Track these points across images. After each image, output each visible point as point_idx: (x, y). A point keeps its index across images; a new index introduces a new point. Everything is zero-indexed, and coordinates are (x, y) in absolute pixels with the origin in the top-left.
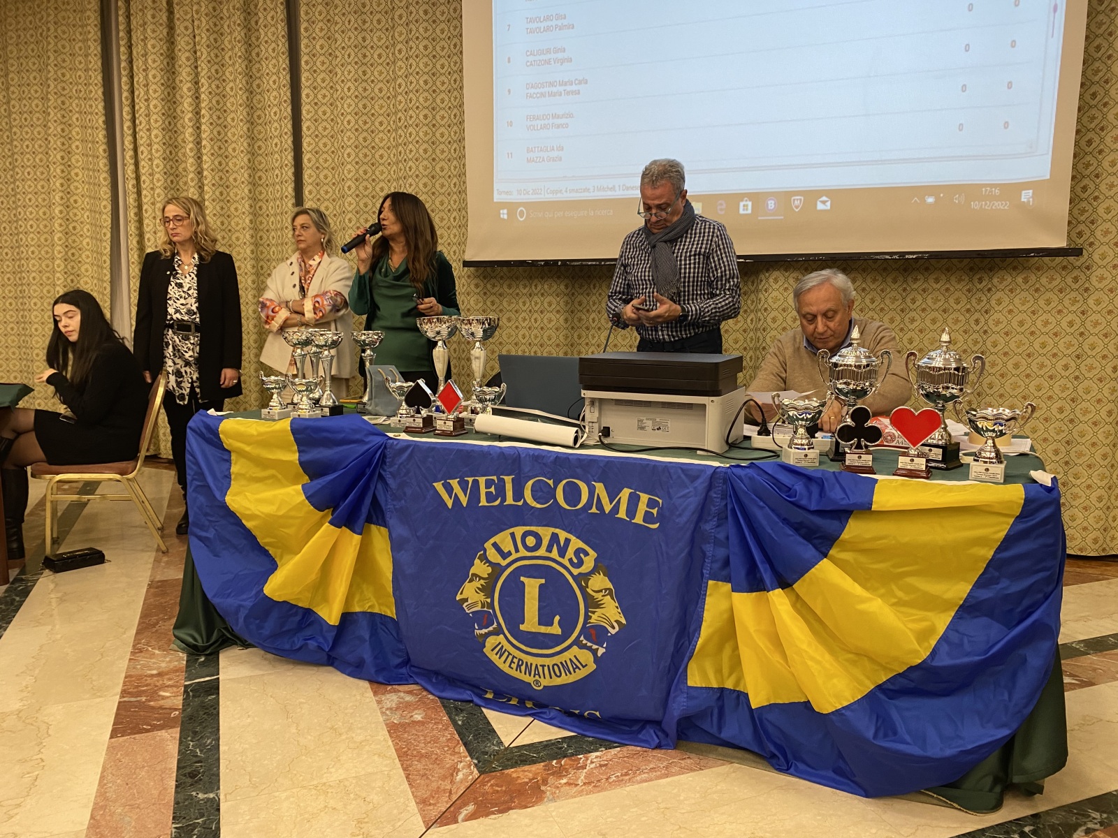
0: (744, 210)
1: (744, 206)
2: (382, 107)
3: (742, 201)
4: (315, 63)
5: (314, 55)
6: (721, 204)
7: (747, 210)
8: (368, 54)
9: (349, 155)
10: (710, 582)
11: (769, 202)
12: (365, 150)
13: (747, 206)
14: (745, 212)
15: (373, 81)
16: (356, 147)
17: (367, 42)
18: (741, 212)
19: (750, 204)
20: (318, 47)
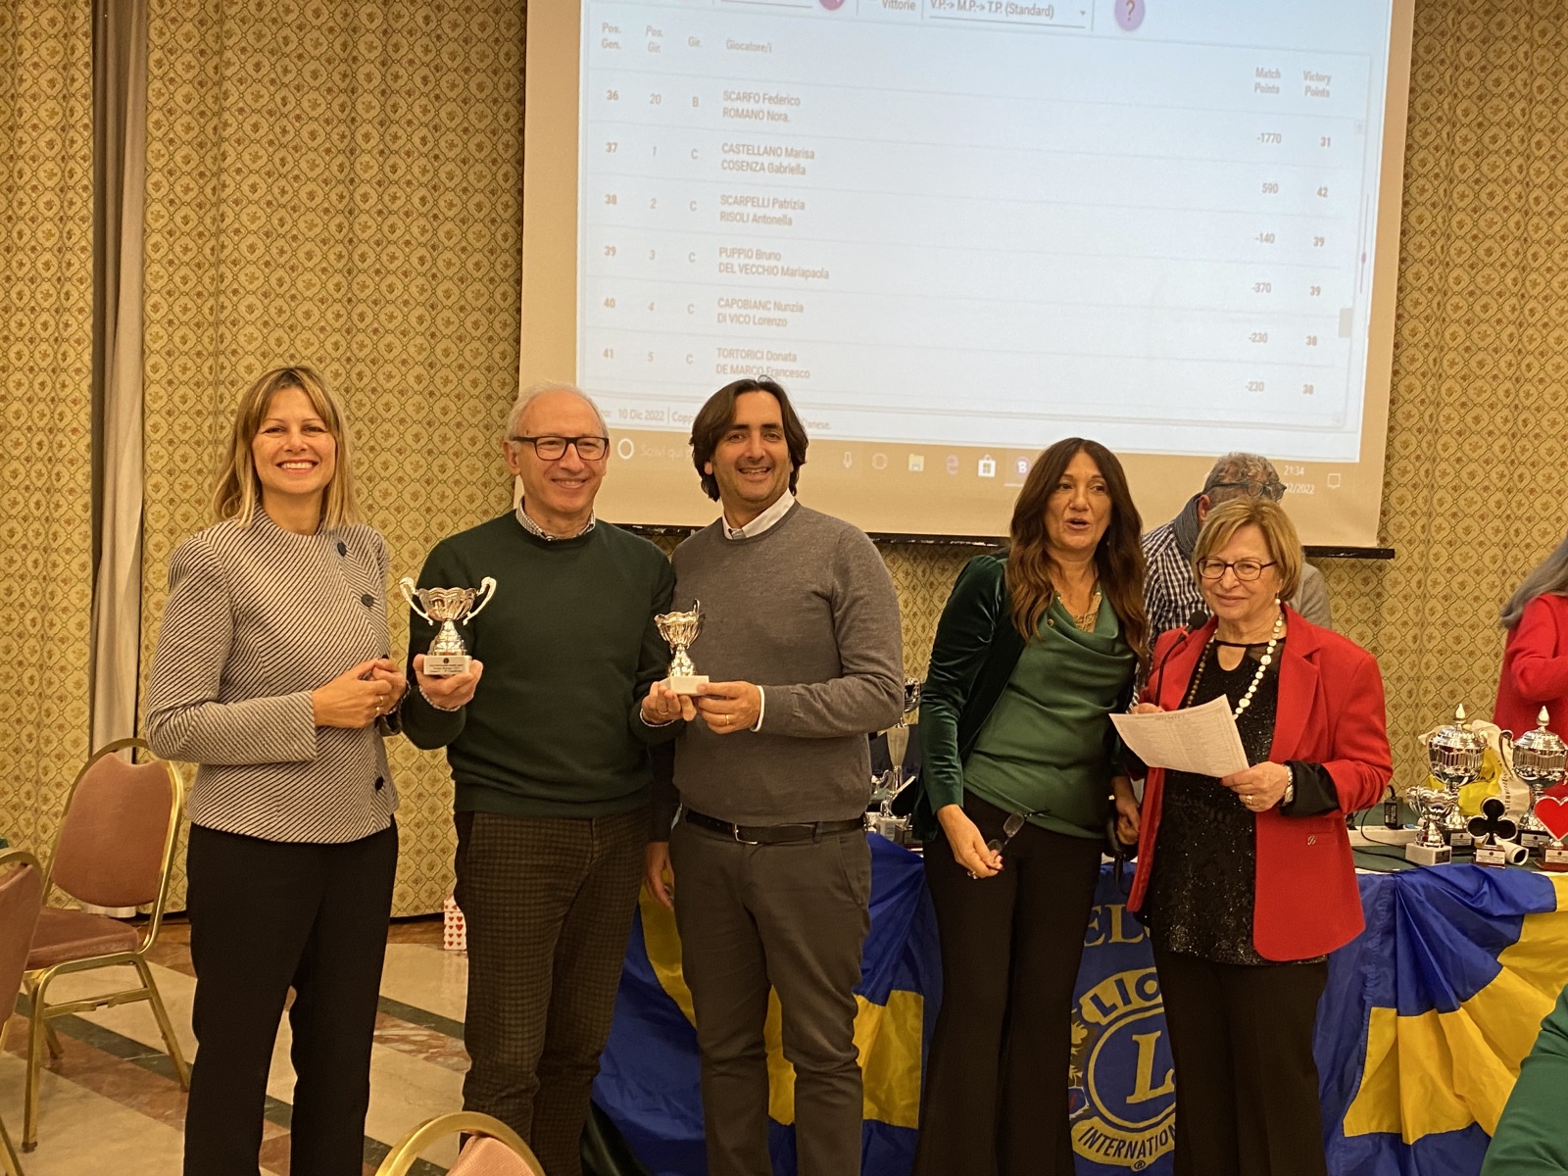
0: (984, 471)
1: (985, 465)
2: (311, 226)
3: (982, 458)
4: (172, 127)
5: (170, 111)
6: (952, 461)
7: (989, 472)
8: (289, 128)
9: (251, 309)
10: (1374, 1009)
11: (1020, 463)
12: (279, 302)
13: (989, 465)
14: (986, 475)
15: (296, 178)
16: (265, 295)
17: (289, 107)
18: (981, 473)
19: (993, 463)
20: (179, 98)
